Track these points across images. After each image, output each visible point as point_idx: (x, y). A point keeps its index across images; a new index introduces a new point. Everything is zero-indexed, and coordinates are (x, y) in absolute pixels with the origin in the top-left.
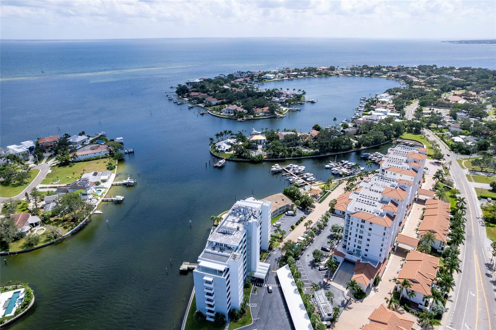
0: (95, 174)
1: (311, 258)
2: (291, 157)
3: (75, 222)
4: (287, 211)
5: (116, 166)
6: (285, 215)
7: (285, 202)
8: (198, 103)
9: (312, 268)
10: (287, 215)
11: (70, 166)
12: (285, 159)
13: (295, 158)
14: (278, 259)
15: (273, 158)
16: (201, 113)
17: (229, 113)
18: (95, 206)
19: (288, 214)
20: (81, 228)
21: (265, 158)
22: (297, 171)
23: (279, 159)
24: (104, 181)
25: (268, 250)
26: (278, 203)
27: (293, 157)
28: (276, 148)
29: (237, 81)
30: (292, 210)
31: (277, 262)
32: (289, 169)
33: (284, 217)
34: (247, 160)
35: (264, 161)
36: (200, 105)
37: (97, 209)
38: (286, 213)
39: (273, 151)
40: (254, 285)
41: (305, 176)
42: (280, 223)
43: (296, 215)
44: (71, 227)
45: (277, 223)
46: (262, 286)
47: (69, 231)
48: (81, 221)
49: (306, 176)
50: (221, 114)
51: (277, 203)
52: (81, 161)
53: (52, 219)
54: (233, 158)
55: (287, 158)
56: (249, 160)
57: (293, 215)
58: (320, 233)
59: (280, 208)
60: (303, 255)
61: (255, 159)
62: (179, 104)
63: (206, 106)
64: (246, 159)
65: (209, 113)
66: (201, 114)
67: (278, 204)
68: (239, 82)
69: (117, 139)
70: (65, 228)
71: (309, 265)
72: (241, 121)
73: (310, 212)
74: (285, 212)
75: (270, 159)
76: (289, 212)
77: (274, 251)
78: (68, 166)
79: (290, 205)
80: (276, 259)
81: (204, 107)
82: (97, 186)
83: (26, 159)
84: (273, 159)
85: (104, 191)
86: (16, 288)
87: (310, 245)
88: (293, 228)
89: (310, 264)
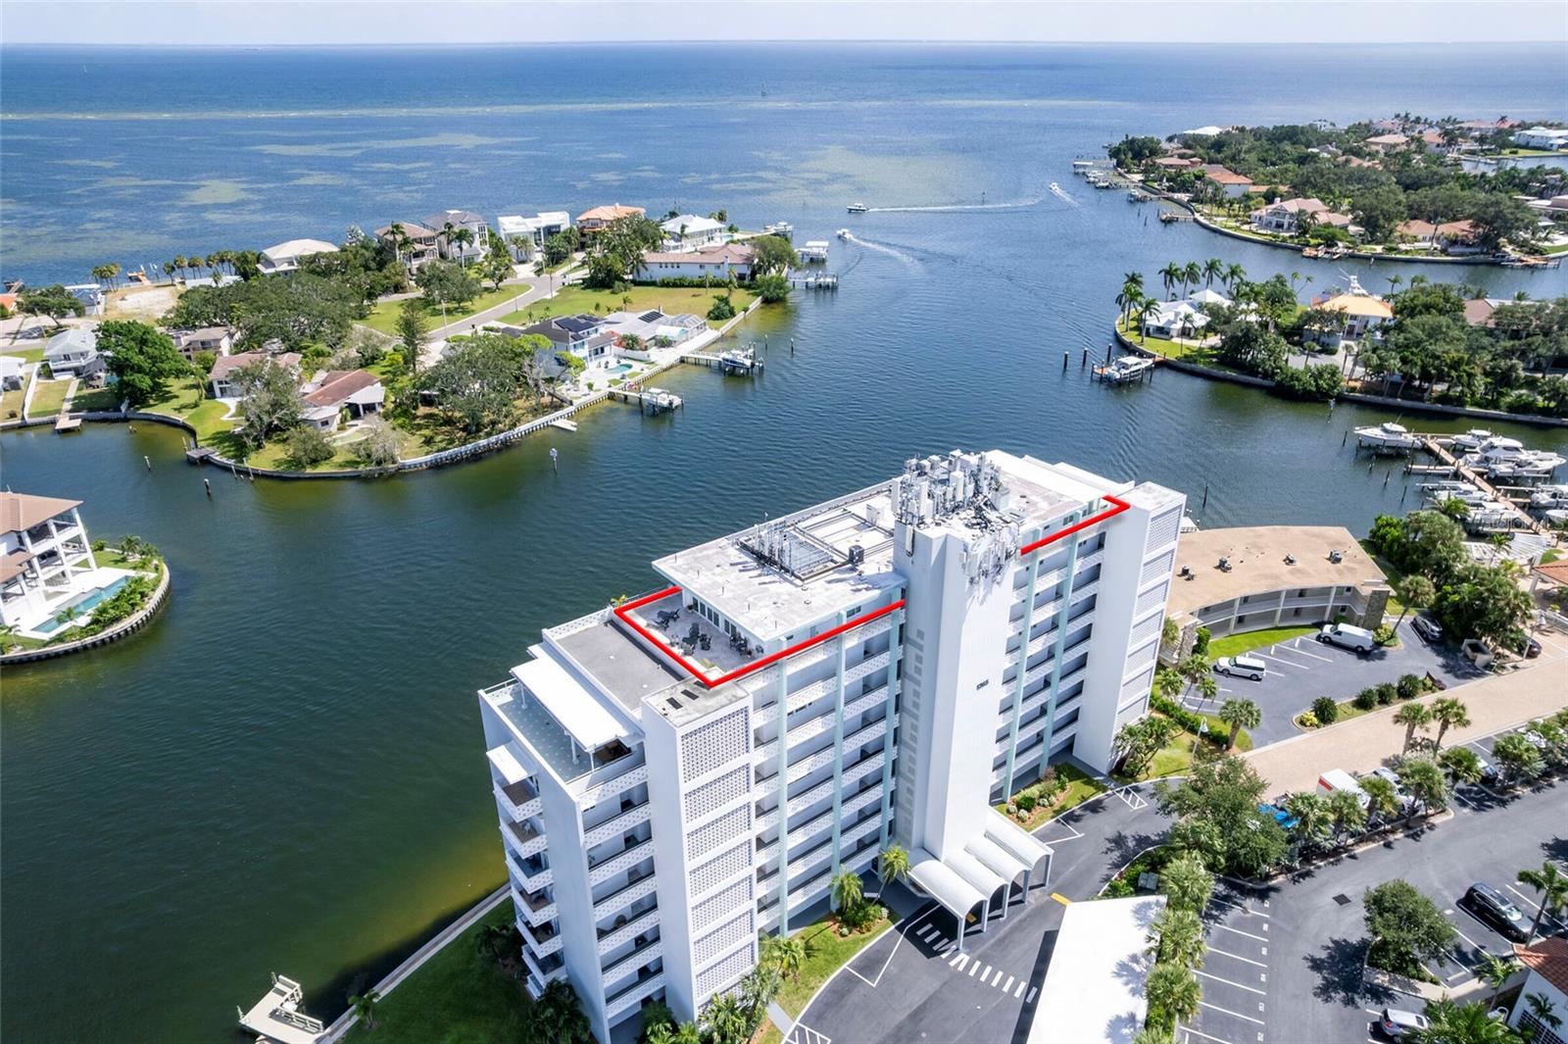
0: (650, 318)
1: (1353, 927)
2: (1496, 407)
3: (469, 434)
4: (1335, 623)
5: (740, 316)
6: (1319, 638)
7: (1340, 573)
8: (1170, 189)
9: (1325, 992)
10: (1327, 641)
11: (613, 293)
12: (1459, 410)
13: (1520, 417)
14: (1131, 844)
15: (1395, 396)
16: (1164, 217)
17: (1279, 226)
18: (571, 403)
19: (1336, 638)
20: (476, 457)
21: (1353, 389)
22: (1503, 469)
23: (1426, 405)
24: (664, 343)
25: (1111, 773)
26: (1298, 564)
27: (1511, 408)
28: (1424, 349)
29: (1377, 144)
30: (1372, 623)
31: (1116, 855)
32: (1459, 451)
33: (1303, 645)
34: (1258, 380)
35: (1341, 399)
36: (1176, 196)
37: (570, 417)
38: (1327, 629)
39: (1404, 361)
40: (900, 929)
41: (1543, 498)
42: (1260, 664)
43: (1382, 656)
44: (443, 445)
45: (1241, 660)
46: (938, 953)
47: (427, 454)
48: (489, 435)
49: (1554, 496)
50: (1246, 227)
51: (1289, 561)
52: (653, 284)
53: (422, 410)
54: (1195, 361)
55: (1469, 408)
56: (1267, 382)
57: (1362, 653)
58: (1503, 803)
59: (1302, 593)
60: (1307, 882)
61: (1298, 380)
62: (1103, 188)
63: (1196, 200)
64: (1255, 374)
65: (1196, 220)
66: (1163, 221)
67: (1292, 573)
68: (1385, 145)
69: (809, 244)
70: (428, 441)
71: (1316, 965)
72: (1316, 258)
73: (1488, 666)
74: (1319, 625)
75: (1379, 399)
76: (1342, 627)
77: (1137, 790)
78: (608, 291)
79: (1366, 591)
80: (1119, 841)
81: (1190, 201)
82: (629, 353)
83: (524, 257)
84: (1390, 401)
85: (639, 370)
86: (143, 567)
87: (1388, 845)
88: (1325, 713)
89: (1323, 955)
